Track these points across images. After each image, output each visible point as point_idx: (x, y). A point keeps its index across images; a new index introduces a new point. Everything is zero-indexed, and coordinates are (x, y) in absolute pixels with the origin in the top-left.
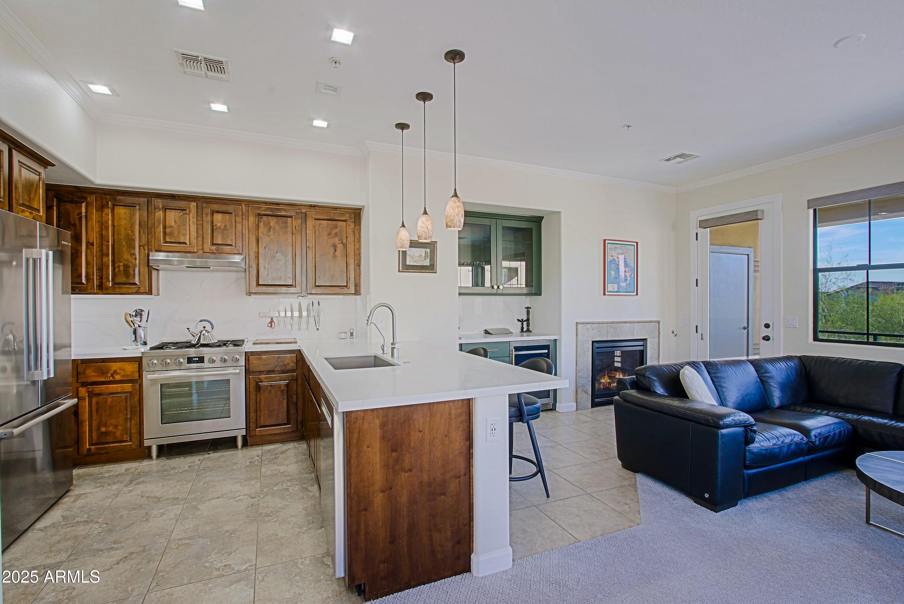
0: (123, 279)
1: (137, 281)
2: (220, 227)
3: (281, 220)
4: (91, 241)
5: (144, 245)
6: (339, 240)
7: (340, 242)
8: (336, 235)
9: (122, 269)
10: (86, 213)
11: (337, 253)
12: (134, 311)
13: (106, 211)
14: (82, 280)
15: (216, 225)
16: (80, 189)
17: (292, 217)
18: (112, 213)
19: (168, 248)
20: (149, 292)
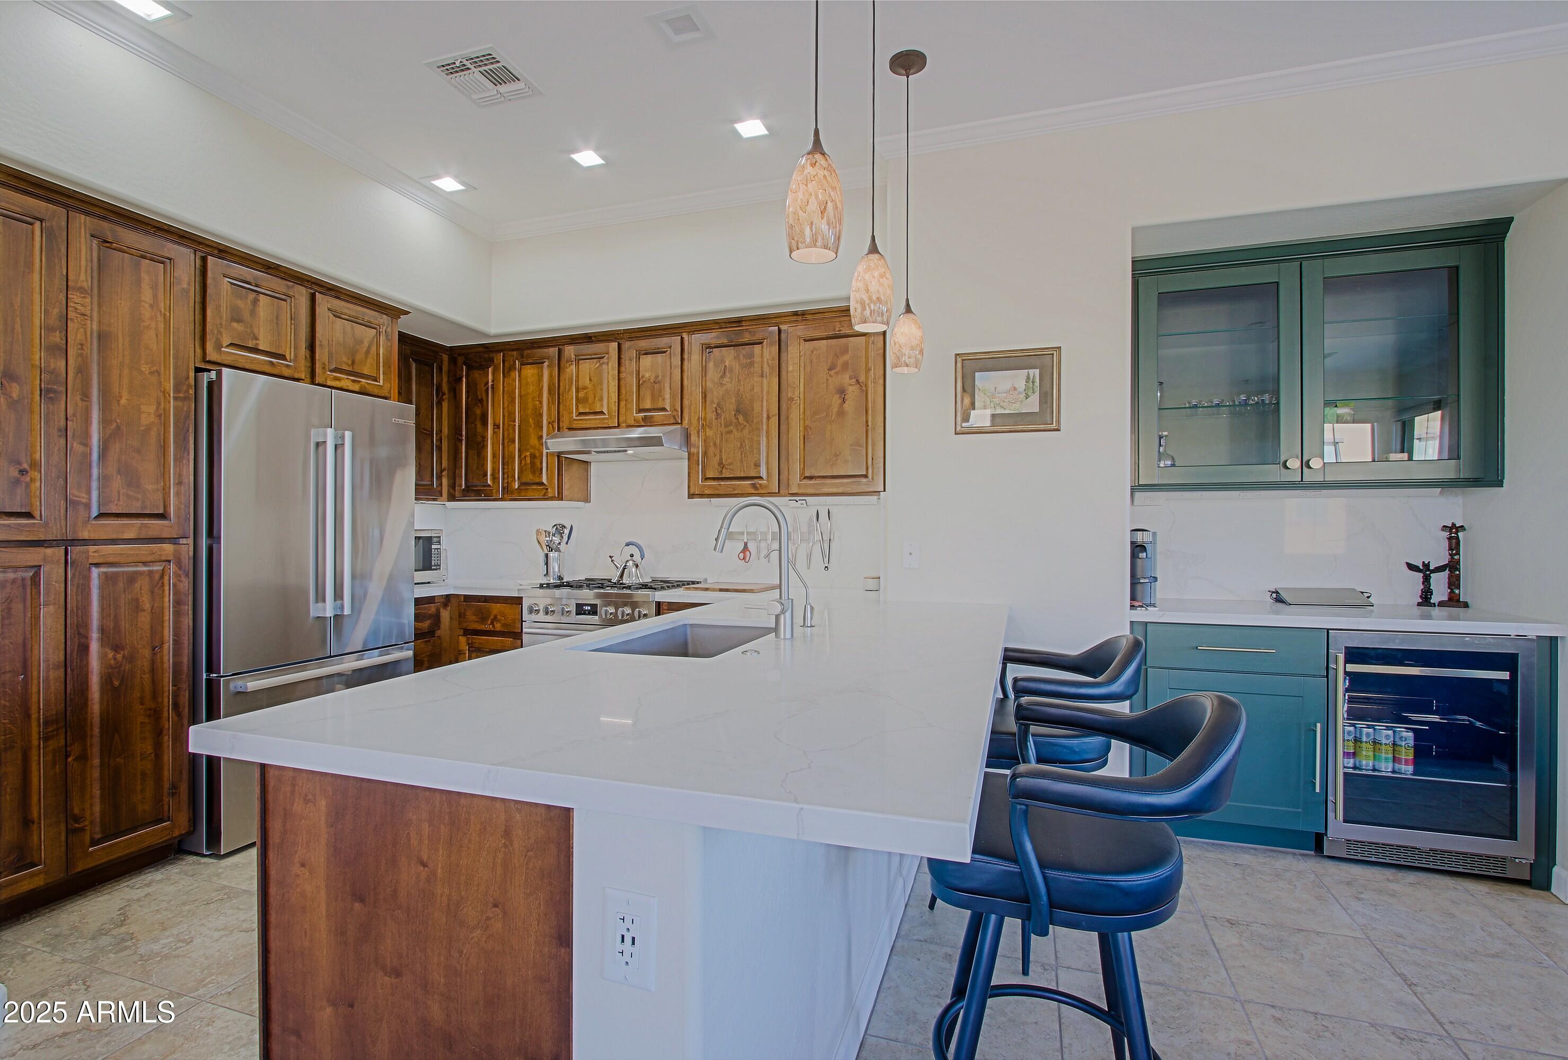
0: (529, 477)
1: (545, 481)
2: (649, 379)
3: (744, 352)
4: (497, 423)
5: (553, 422)
6: (851, 378)
7: (854, 380)
8: (845, 366)
9: (529, 462)
10: (493, 381)
11: (846, 405)
12: (554, 527)
13: (512, 374)
14: (487, 479)
15: (643, 377)
16: (488, 348)
17: (761, 343)
18: (519, 376)
19: (581, 424)
20: (560, 496)
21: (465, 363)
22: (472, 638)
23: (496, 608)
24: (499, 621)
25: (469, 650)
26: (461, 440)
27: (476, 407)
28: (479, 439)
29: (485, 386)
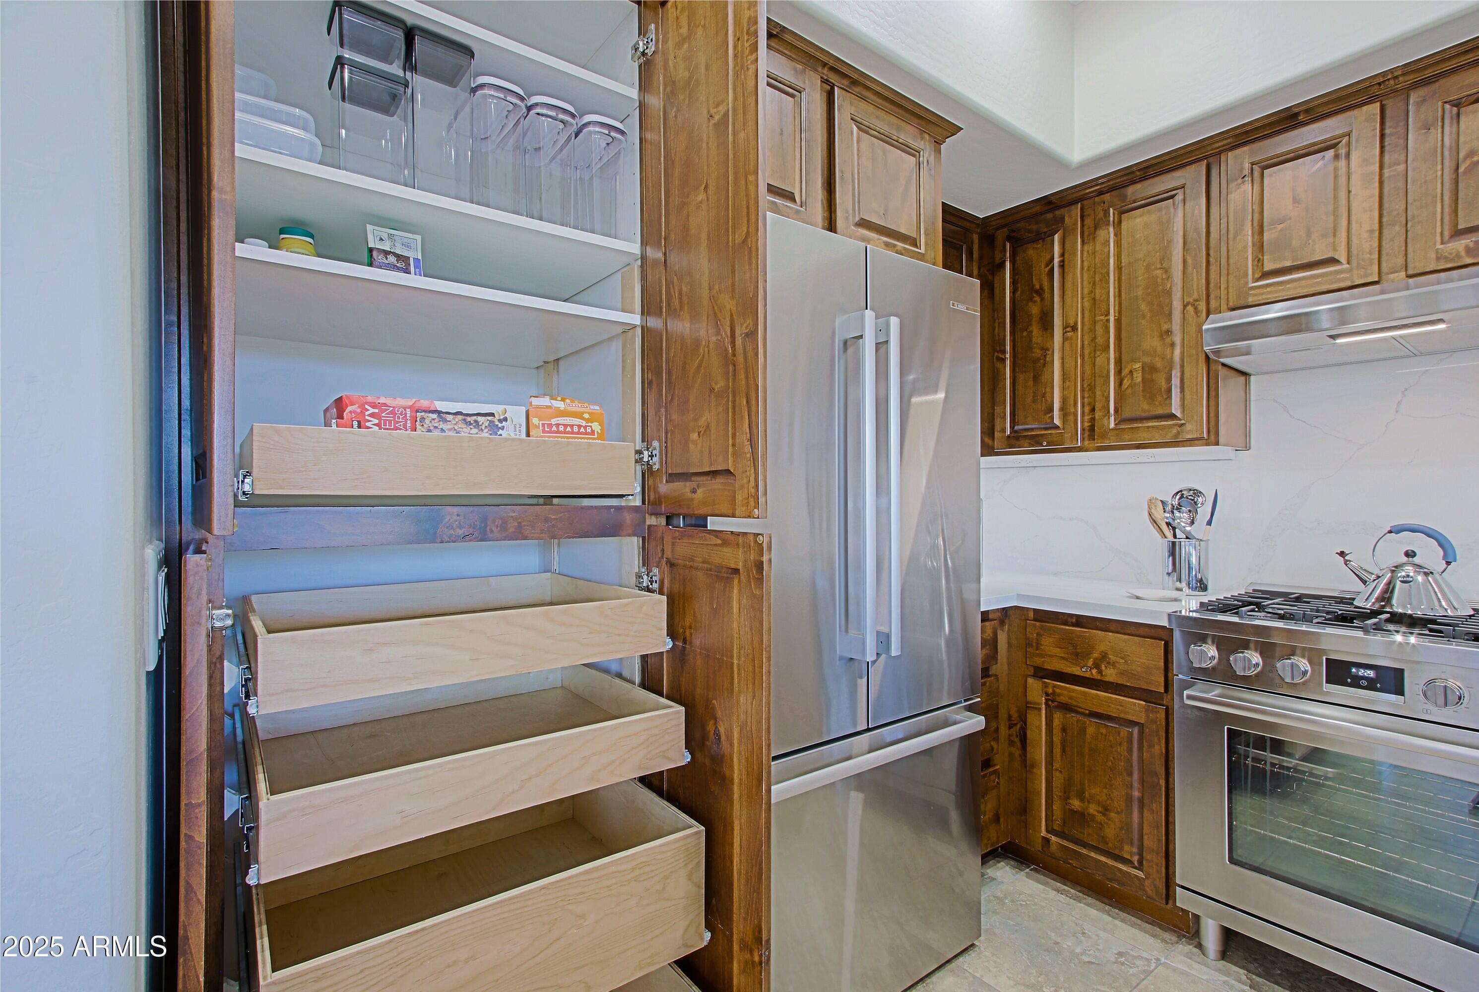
0: (1143, 407)
1: (1176, 409)
4: (1072, 322)
5: (1197, 300)
9: (1139, 379)
10: (1062, 255)
12: (1177, 493)
13: (1101, 233)
14: (1052, 418)
16: (1050, 203)
18: (1116, 235)
19: (1270, 292)
20: (1212, 437)
21: (1009, 238)
22: (1054, 686)
23: (1106, 641)
24: (1114, 665)
25: (1046, 704)
26: (1003, 360)
27: (1030, 304)
28: (1037, 353)
29: (1047, 265)
